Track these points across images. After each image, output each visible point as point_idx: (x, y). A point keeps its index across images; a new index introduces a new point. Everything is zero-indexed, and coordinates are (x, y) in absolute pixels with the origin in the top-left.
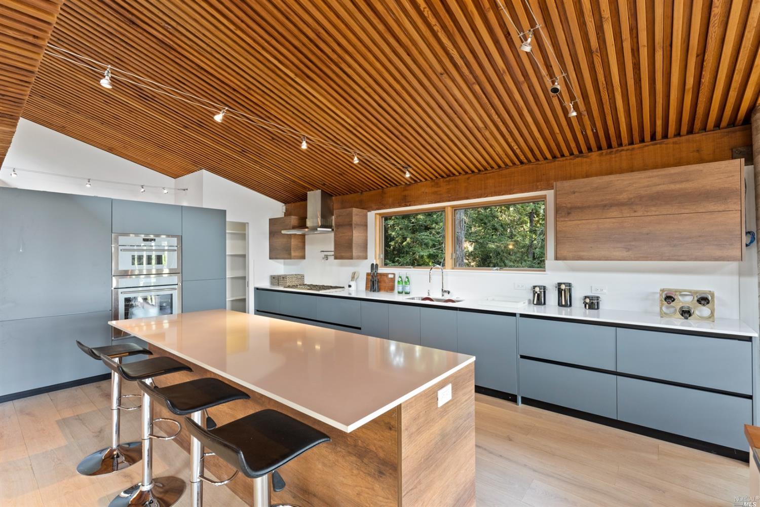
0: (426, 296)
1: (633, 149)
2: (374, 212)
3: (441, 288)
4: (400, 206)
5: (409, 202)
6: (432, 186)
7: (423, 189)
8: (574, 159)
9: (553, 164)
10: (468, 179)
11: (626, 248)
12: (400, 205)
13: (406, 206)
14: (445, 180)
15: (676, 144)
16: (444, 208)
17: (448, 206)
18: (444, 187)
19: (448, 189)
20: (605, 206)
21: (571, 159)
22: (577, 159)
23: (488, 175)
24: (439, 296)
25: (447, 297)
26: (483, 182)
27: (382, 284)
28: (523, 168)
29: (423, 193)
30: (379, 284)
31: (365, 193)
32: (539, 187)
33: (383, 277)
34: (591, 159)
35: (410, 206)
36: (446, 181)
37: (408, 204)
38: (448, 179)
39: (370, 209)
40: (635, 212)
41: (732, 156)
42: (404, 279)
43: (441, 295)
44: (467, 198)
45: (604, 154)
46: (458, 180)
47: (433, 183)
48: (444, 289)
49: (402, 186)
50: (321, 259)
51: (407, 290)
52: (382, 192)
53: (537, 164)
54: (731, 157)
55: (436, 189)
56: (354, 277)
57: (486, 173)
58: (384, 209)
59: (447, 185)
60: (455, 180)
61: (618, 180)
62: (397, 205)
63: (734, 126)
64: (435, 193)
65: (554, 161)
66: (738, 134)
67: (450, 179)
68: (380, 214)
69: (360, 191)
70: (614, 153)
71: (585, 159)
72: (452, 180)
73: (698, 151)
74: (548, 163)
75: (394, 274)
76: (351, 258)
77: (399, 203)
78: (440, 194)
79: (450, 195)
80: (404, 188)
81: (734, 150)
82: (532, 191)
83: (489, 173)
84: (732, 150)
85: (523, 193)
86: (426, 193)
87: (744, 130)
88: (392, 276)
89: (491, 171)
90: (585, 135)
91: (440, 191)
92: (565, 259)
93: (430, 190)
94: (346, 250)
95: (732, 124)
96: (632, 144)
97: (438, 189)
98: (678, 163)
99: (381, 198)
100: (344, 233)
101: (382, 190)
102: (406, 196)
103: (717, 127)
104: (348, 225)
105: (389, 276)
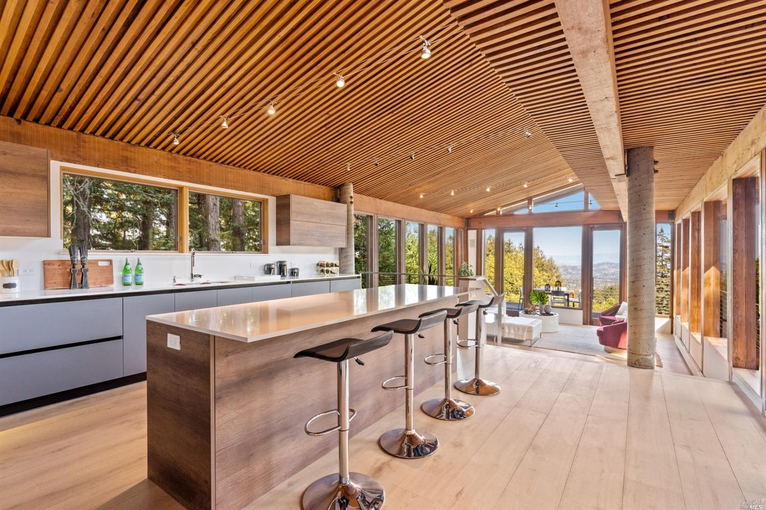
2: (57, 164)
3: (190, 272)
5: (133, 167)
6: (168, 159)
10: (210, 166)
12: (118, 168)
16: (181, 188)
17: (186, 187)
19: (188, 169)
26: (224, 175)
27: (90, 278)
29: (156, 162)
35: (135, 172)
36: (186, 160)
37: (133, 170)
40: (321, 221)
41: (332, 201)
42: (133, 265)
44: (210, 185)
46: (200, 164)
47: (170, 156)
52: (78, 137)
55: (173, 164)
58: (84, 164)
60: (197, 163)
64: (173, 168)
67: (191, 159)
69: (19, 117)
72: (194, 162)
73: (324, 194)
75: (111, 261)
77: (114, 164)
78: (179, 172)
79: (190, 176)
86: (160, 164)
87: (334, 190)
88: (106, 264)
89: (231, 167)
90: (303, 170)
91: (179, 168)
92: (295, 245)
93: (164, 162)
94: (28, 220)
95: (332, 187)
96: (305, 181)
97: (176, 165)
98: (319, 198)
99: (76, 146)
100: (21, 189)
101: (76, 134)
102: (127, 158)
103: (329, 186)
104: (34, 176)
105: (101, 264)
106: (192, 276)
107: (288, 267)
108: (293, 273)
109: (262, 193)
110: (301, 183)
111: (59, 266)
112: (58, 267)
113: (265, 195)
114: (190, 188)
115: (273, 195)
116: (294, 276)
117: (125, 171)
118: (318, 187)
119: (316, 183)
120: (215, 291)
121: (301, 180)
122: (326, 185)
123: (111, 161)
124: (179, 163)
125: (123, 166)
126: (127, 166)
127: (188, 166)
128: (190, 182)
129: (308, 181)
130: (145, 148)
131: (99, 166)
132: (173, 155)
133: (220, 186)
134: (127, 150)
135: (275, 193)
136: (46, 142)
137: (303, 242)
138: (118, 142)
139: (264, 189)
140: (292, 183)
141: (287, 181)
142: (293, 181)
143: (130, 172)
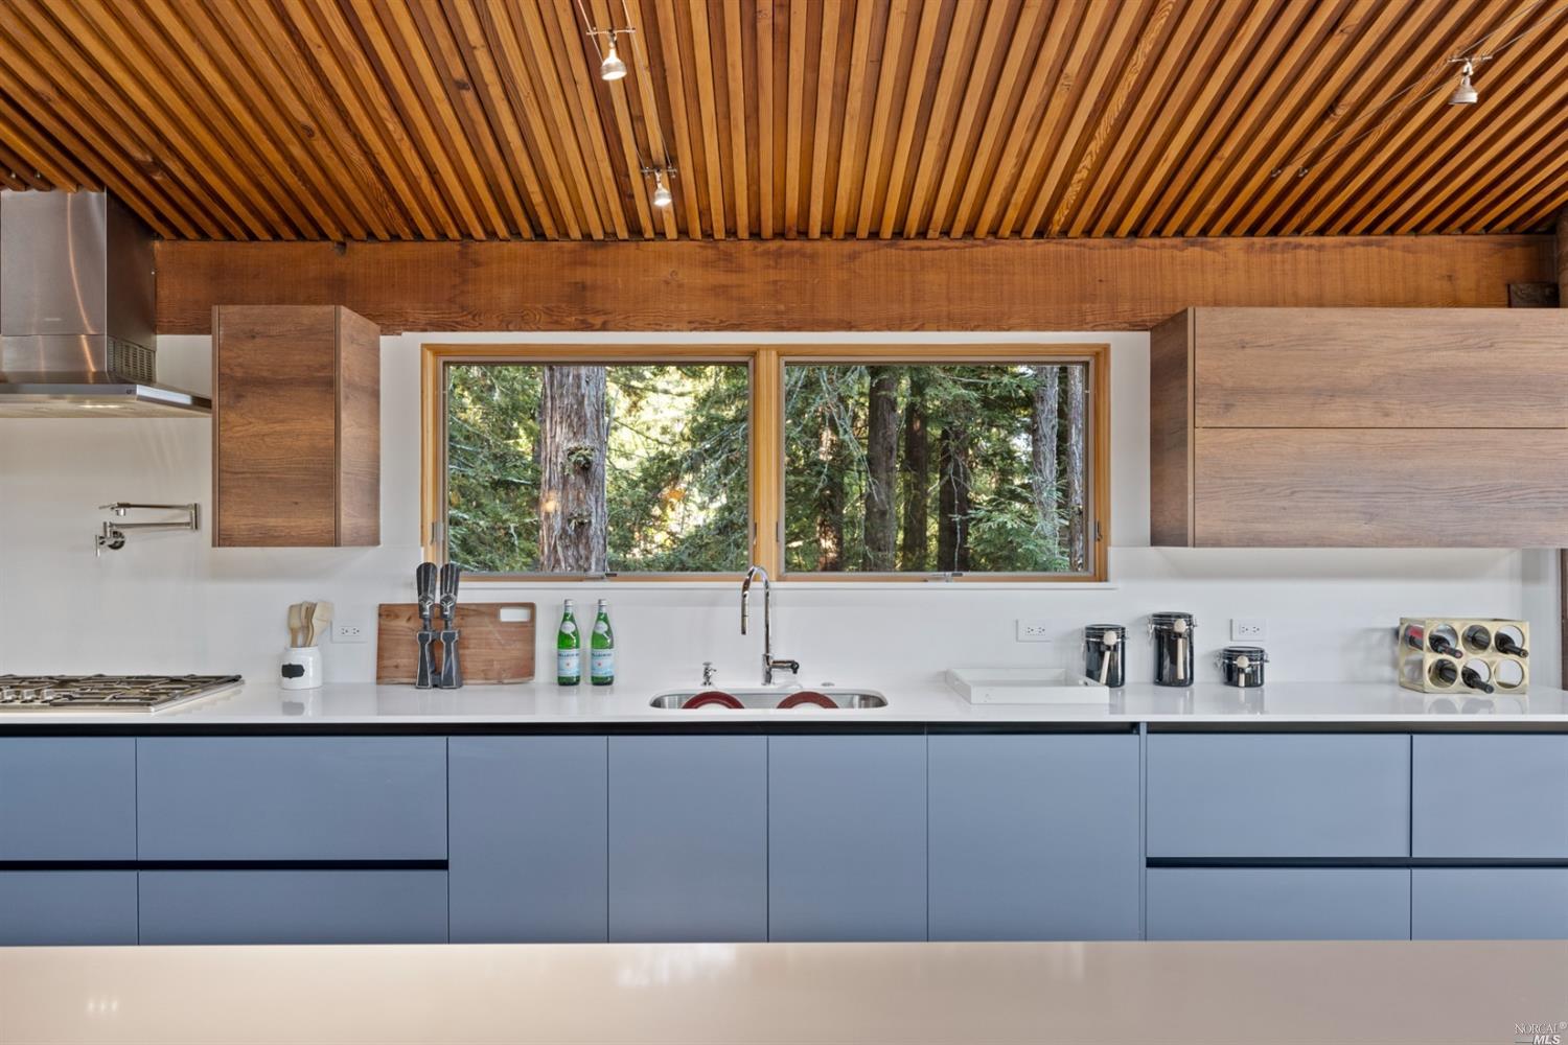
0: (698, 688)
1: (1321, 248)
2: (413, 340)
3: (763, 651)
4: (557, 325)
5: (597, 312)
6: (706, 264)
7: (665, 271)
8: (1182, 250)
9: (1126, 252)
10: (853, 257)
11: (1365, 513)
12: (557, 322)
13: (587, 327)
14: (762, 247)
15: (1409, 252)
16: (754, 353)
17: (768, 347)
18: (756, 272)
19: (775, 282)
20: (1318, 392)
21: (1174, 247)
22: (1191, 249)
23: (927, 254)
24: (755, 684)
25: (784, 683)
26: (907, 277)
27: (474, 656)
28: (1040, 249)
29: (667, 283)
30: (461, 652)
31: (362, 251)
32: (1089, 318)
33: (472, 620)
34: (1225, 255)
35: (604, 328)
36: (767, 253)
37: (598, 321)
38: (774, 245)
39: (392, 322)
40: (1387, 415)
41: (1510, 301)
42: (585, 623)
43: (761, 678)
44: (850, 326)
45: (1258, 246)
46: (813, 257)
47: (710, 253)
48: (778, 654)
49: (567, 245)
50: (93, 542)
51: (606, 667)
52: (463, 255)
53: (1080, 245)
54: (1506, 303)
55: (722, 278)
56: (302, 625)
57: (918, 248)
58: (474, 329)
59: (768, 267)
60: (803, 255)
61: (1349, 324)
62: (544, 318)
63: (1511, 233)
64: (719, 291)
65: (1131, 247)
66: (1518, 252)
67: (781, 248)
68: (437, 350)
69: (338, 237)
70: (1279, 248)
71: (1210, 253)
72: (791, 253)
73: (1450, 278)
74: (1112, 247)
75: (531, 607)
76: (334, 540)
77: (549, 311)
78: (741, 299)
79: (782, 307)
80: (573, 251)
81: (1513, 287)
82: (1069, 329)
83: (928, 249)
84: (1509, 286)
85: (1038, 330)
86: (680, 286)
87: (1527, 245)
88: (520, 615)
89: (935, 244)
90: (1269, 181)
91: (738, 286)
92: (1216, 543)
93: (695, 278)
94: (296, 503)
95: (1511, 228)
96: (1321, 232)
97: (732, 279)
98: (1414, 301)
99: (458, 280)
100: (282, 421)
101: (458, 248)
102: (584, 287)
103: (1488, 228)
104: (307, 383)
105: (507, 615)
106: (771, 666)
107: (1207, 643)
108: (1236, 669)
109: (1081, 326)
110: (1297, 246)
111: (409, 619)
112: (407, 625)
113: (1094, 329)
114: (781, 351)
115: (1135, 326)
116: (1236, 684)
117: (576, 330)
118: (1406, 249)
119: (1392, 231)
120: (759, 741)
121: (1298, 231)
122: (1464, 229)
123: (539, 306)
124: (740, 270)
125: (570, 315)
126: (583, 312)
127: (772, 275)
128: (781, 328)
129: (1340, 224)
130: (633, 245)
131: (511, 327)
132: (722, 245)
133: (890, 328)
134: (584, 263)
135: (1146, 316)
136: (393, 285)
137: (1263, 527)
138: (560, 243)
139: (1087, 306)
140: (1241, 257)
141: (1215, 249)
142: (1250, 248)
143: (589, 327)
